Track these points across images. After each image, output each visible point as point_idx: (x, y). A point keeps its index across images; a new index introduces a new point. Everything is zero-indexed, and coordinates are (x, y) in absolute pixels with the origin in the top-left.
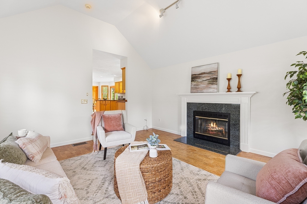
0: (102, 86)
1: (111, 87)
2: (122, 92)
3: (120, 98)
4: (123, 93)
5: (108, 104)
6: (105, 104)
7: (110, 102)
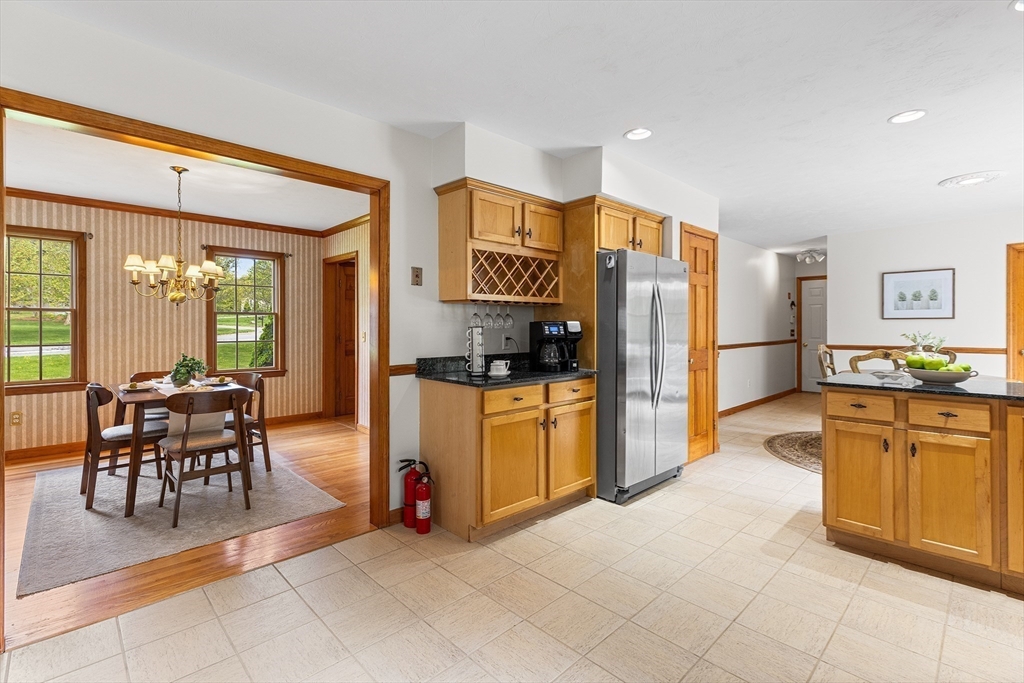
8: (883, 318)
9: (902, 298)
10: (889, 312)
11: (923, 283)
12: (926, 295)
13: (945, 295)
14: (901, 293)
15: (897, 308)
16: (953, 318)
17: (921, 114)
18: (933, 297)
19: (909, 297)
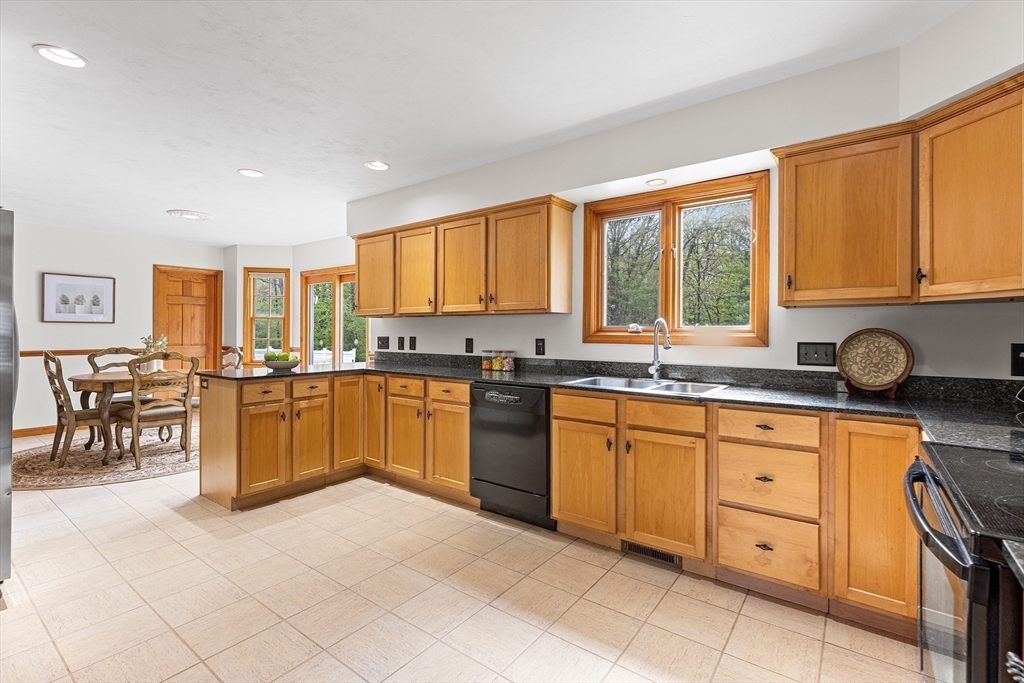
0: (248, 270)
1: (306, 279)
2: (428, 309)
3: (393, 348)
4: (433, 315)
5: (308, 409)
6: (283, 407)
7: (332, 388)
8: (43, 321)
9: (65, 301)
10: (50, 314)
11: (86, 288)
12: (88, 299)
13: (106, 301)
14: (64, 296)
15: (59, 311)
16: (114, 322)
17: (259, 175)
18: (96, 302)
19: (72, 300)
